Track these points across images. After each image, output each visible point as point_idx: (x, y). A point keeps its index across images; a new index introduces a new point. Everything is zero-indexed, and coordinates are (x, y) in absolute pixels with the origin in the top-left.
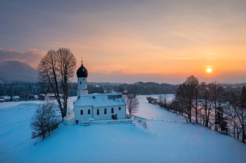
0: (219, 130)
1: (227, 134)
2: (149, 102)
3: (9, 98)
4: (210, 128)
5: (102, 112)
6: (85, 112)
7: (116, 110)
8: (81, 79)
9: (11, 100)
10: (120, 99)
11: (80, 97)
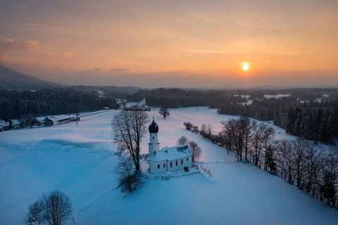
0: (269, 169)
1: (276, 174)
2: (187, 129)
3: (8, 124)
4: (260, 167)
5: (174, 164)
6: (161, 166)
7: (185, 161)
8: (153, 135)
9: (10, 127)
10: (187, 150)
11: (155, 153)
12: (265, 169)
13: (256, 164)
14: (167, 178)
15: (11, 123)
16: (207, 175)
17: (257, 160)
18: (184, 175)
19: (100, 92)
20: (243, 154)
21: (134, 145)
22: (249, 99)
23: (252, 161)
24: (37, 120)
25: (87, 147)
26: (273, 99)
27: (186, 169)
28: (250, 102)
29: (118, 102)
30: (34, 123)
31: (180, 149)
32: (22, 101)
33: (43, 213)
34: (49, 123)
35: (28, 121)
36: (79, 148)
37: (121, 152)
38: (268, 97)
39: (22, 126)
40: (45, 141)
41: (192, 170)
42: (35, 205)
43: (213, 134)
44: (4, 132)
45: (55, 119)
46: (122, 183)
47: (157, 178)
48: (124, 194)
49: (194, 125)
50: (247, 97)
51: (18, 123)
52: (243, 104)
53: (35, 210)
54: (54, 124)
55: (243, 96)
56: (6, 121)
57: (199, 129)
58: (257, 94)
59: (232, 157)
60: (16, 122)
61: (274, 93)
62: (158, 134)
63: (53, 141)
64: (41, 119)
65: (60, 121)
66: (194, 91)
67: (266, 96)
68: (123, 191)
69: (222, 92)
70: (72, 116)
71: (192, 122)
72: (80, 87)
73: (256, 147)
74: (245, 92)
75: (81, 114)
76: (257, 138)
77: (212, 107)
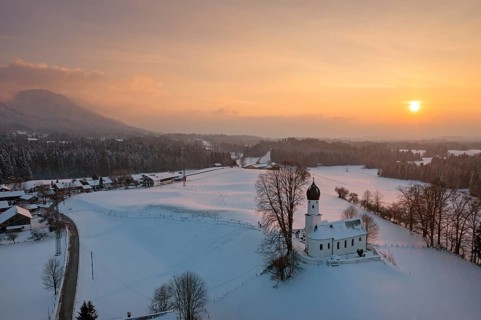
2: (340, 197)
3: (97, 183)
4: (463, 256)
5: (342, 245)
6: (325, 247)
7: (356, 241)
8: (313, 202)
9: (100, 187)
10: (359, 226)
11: (316, 227)
12: (473, 260)
13: (457, 252)
14: (335, 264)
15: (101, 181)
16: (390, 264)
17: (458, 246)
18: (357, 262)
19: (205, 143)
20: (436, 236)
21: (286, 216)
22: (426, 156)
23: (449, 248)
24: (132, 179)
25: (210, 217)
26: (465, 156)
27: (360, 253)
28: (427, 161)
29: (233, 157)
30: (129, 183)
31: (350, 224)
32: (110, 153)
33: (172, 300)
34: (148, 183)
35: (121, 180)
36: (200, 218)
37: (267, 225)
38: (457, 153)
39: (115, 186)
40: (151, 206)
41: (368, 255)
42: (162, 289)
43: (382, 205)
44: (94, 193)
45: (157, 177)
46: (270, 268)
47: (320, 263)
48: (274, 283)
49: (351, 192)
50: (422, 152)
51: (111, 181)
52: (418, 163)
53: (162, 295)
54: (155, 184)
55: (414, 152)
56: (95, 178)
57: (361, 197)
58: (436, 149)
59: (419, 240)
60: (107, 180)
61: (464, 147)
62: (319, 201)
63: (162, 207)
64: (137, 177)
65: (162, 181)
66: (340, 143)
67: (451, 152)
68: (273, 278)
69: (380, 144)
70: (176, 174)
71: (346, 188)
72: (179, 135)
73: (457, 226)
74: (417, 146)
75: (187, 172)
76: (458, 213)
77: (369, 166)
